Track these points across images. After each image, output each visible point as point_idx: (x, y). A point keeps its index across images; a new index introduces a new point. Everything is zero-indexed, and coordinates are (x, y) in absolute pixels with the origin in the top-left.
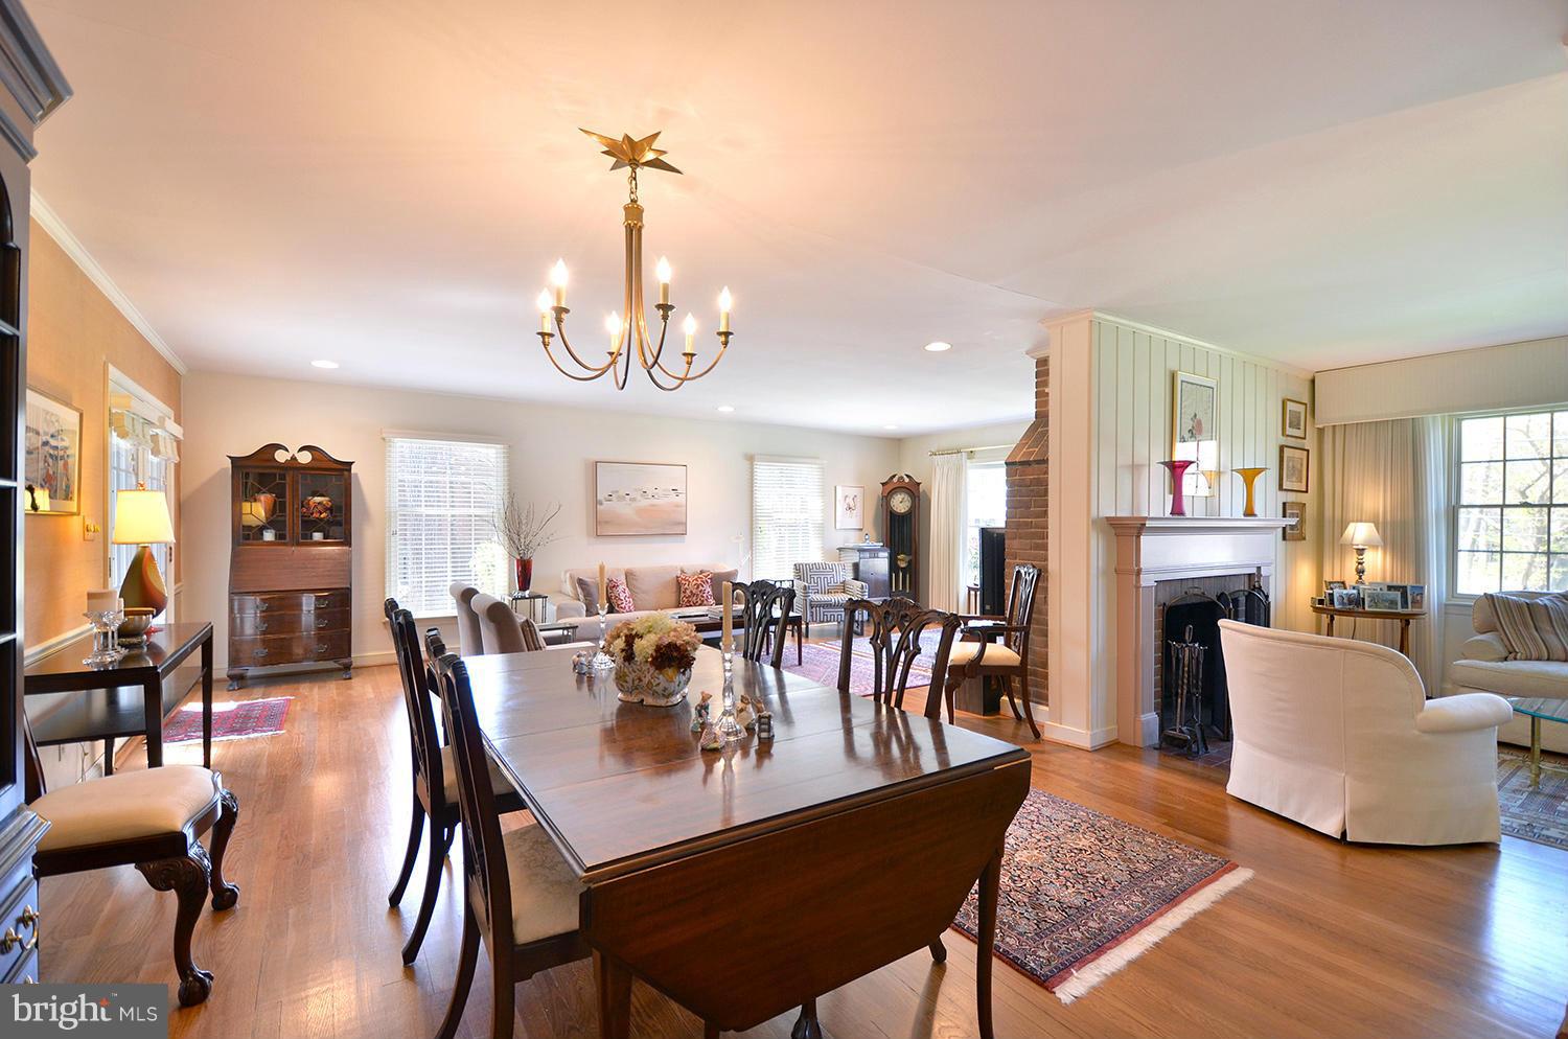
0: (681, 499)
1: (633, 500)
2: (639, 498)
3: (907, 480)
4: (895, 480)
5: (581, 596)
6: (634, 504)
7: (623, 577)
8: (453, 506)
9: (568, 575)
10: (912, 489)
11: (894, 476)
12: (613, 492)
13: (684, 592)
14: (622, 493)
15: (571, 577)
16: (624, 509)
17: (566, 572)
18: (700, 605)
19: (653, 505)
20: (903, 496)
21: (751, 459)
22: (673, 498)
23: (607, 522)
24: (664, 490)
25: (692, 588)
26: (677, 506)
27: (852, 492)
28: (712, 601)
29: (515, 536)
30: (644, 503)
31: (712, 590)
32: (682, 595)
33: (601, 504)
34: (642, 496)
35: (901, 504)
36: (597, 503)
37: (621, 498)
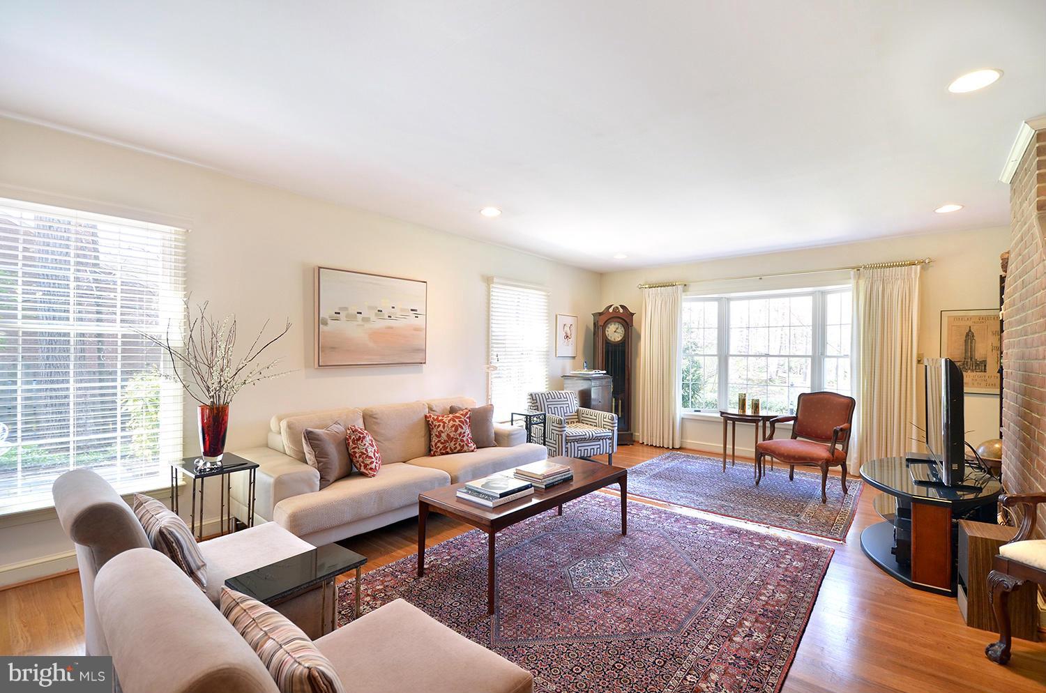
0: (420, 322)
1: (366, 320)
2: (373, 318)
3: (621, 311)
4: (611, 310)
5: (310, 457)
6: (367, 326)
7: (361, 421)
8: (81, 320)
9: (284, 424)
10: (625, 318)
11: (611, 306)
12: (340, 309)
13: (439, 436)
14: (353, 310)
15: (290, 427)
16: (354, 331)
17: (280, 420)
18: (458, 452)
19: (391, 328)
20: (617, 325)
21: (488, 280)
22: (412, 320)
23: (333, 348)
24: (402, 310)
25: (448, 430)
26: (416, 329)
27: (569, 321)
28: (473, 446)
29: (204, 369)
30: (380, 324)
31: (472, 432)
32: (435, 440)
33: (326, 324)
34: (376, 315)
35: (614, 333)
36: (321, 322)
37: (351, 318)
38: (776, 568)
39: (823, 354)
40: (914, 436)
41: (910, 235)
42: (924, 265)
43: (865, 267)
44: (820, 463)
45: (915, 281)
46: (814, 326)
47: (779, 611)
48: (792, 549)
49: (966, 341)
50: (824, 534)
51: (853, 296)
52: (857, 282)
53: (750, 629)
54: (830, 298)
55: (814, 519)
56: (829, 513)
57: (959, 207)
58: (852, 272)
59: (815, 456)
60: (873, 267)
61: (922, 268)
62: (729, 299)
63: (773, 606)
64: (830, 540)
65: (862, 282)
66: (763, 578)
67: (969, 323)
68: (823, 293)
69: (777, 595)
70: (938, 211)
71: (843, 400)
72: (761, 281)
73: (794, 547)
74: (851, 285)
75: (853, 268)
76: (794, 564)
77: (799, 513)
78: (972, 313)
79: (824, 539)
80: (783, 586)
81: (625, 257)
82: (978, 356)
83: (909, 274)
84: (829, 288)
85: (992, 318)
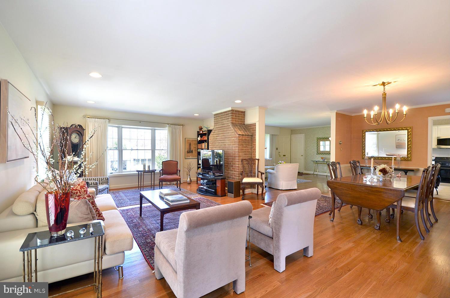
4: (74, 127)
10: (80, 131)
20: (76, 134)
35: (75, 138)
39: (155, 149)
42: (183, 126)
43: (171, 124)
45: (181, 130)
46: (152, 140)
49: (189, 146)
54: (156, 131)
57: (198, 115)
59: (174, 179)
62: (122, 127)
65: (170, 128)
67: (190, 141)
70: (195, 115)
72: (140, 123)
74: (167, 128)
78: (191, 139)
81: (93, 102)
82: (191, 150)
84: (156, 128)
85: (195, 140)
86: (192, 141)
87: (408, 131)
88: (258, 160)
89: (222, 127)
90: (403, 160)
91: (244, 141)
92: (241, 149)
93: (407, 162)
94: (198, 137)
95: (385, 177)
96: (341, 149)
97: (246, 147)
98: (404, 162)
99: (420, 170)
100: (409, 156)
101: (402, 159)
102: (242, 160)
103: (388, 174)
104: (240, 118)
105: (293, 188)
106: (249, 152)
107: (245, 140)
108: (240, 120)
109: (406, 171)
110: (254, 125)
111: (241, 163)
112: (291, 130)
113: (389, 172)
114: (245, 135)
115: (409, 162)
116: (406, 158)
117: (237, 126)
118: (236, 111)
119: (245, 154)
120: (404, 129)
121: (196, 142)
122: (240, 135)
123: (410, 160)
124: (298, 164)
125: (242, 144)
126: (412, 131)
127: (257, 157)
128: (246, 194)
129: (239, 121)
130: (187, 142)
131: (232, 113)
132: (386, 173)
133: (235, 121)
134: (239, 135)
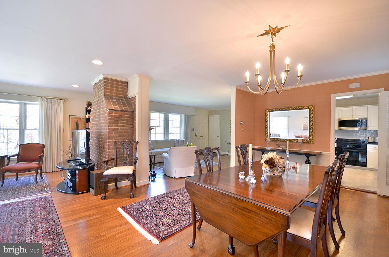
38: (35, 208)
39: (25, 128)
40: (62, 155)
41: (60, 90)
42: (65, 100)
43: (45, 97)
44: (35, 169)
45: (62, 105)
46: (20, 116)
47: (46, 217)
48: (36, 200)
49: (76, 125)
50: (44, 192)
51: (40, 107)
52: (42, 102)
53: (41, 226)
54: (28, 106)
55: (37, 190)
56: (40, 186)
57: (78, 86)
58: (40, 98)
59: (32, 167)
60: (48, 98)
61: (64, 101)
63: (43, 217)
64: (47, 193)
65: (43, 102)
66: (33, 212)
67: (77, 120)
68: (25, 104)
69: (43, 214)
71: (40, 145)
73: (37, 199)
74: (39, 102)
75: (40, 97)
76: (41, 204)
77: (29, 190)
78: (78, 117)
79: (45, 194)
80: (42, 211)
83: (60, 102)
84: (27, 102)
85: (83, 118)
86: (80, 119)
87: (310, 109)
88: (137, 142)
89: (98, 101)
90: (305, 143)
91: (119, 119)
92: (114, 129)
93: (309, 145)
94: (86, 114)
95: (273, 172)
96: (243, 130)
97: (123, 126)
98: (306, 145)
99: (323, 154)
100: (311, 138)
101: (304, 141)
102: (116, 144)
103: (277, 166)
104: (119, 89)
105: (188, 175)
106: (128, 132)
107: (122, 117)
108: (119, 92)
109: (308, 155)
110: (134, 98)
111: (113, 147)
112: (209, 111)
113: (278, 164)
114: (121, 111)
115: (312, 145)
116: (308, 140)
117: (112, 98)
118: (112, 80)
119: (121, 136)
120: (306, 107)
121: (85, 121)
122: (112, 110)
123: (312, 143)
124: (196, 147)
125: (115, 122)
126: (314, 110)
127: (137, 140)
128: (120, 188)
129: (117, 94)
130: (72, 120)
131: (105, 82)
132: (273, 166)
133: (111, 92)
134: (110, 111)
